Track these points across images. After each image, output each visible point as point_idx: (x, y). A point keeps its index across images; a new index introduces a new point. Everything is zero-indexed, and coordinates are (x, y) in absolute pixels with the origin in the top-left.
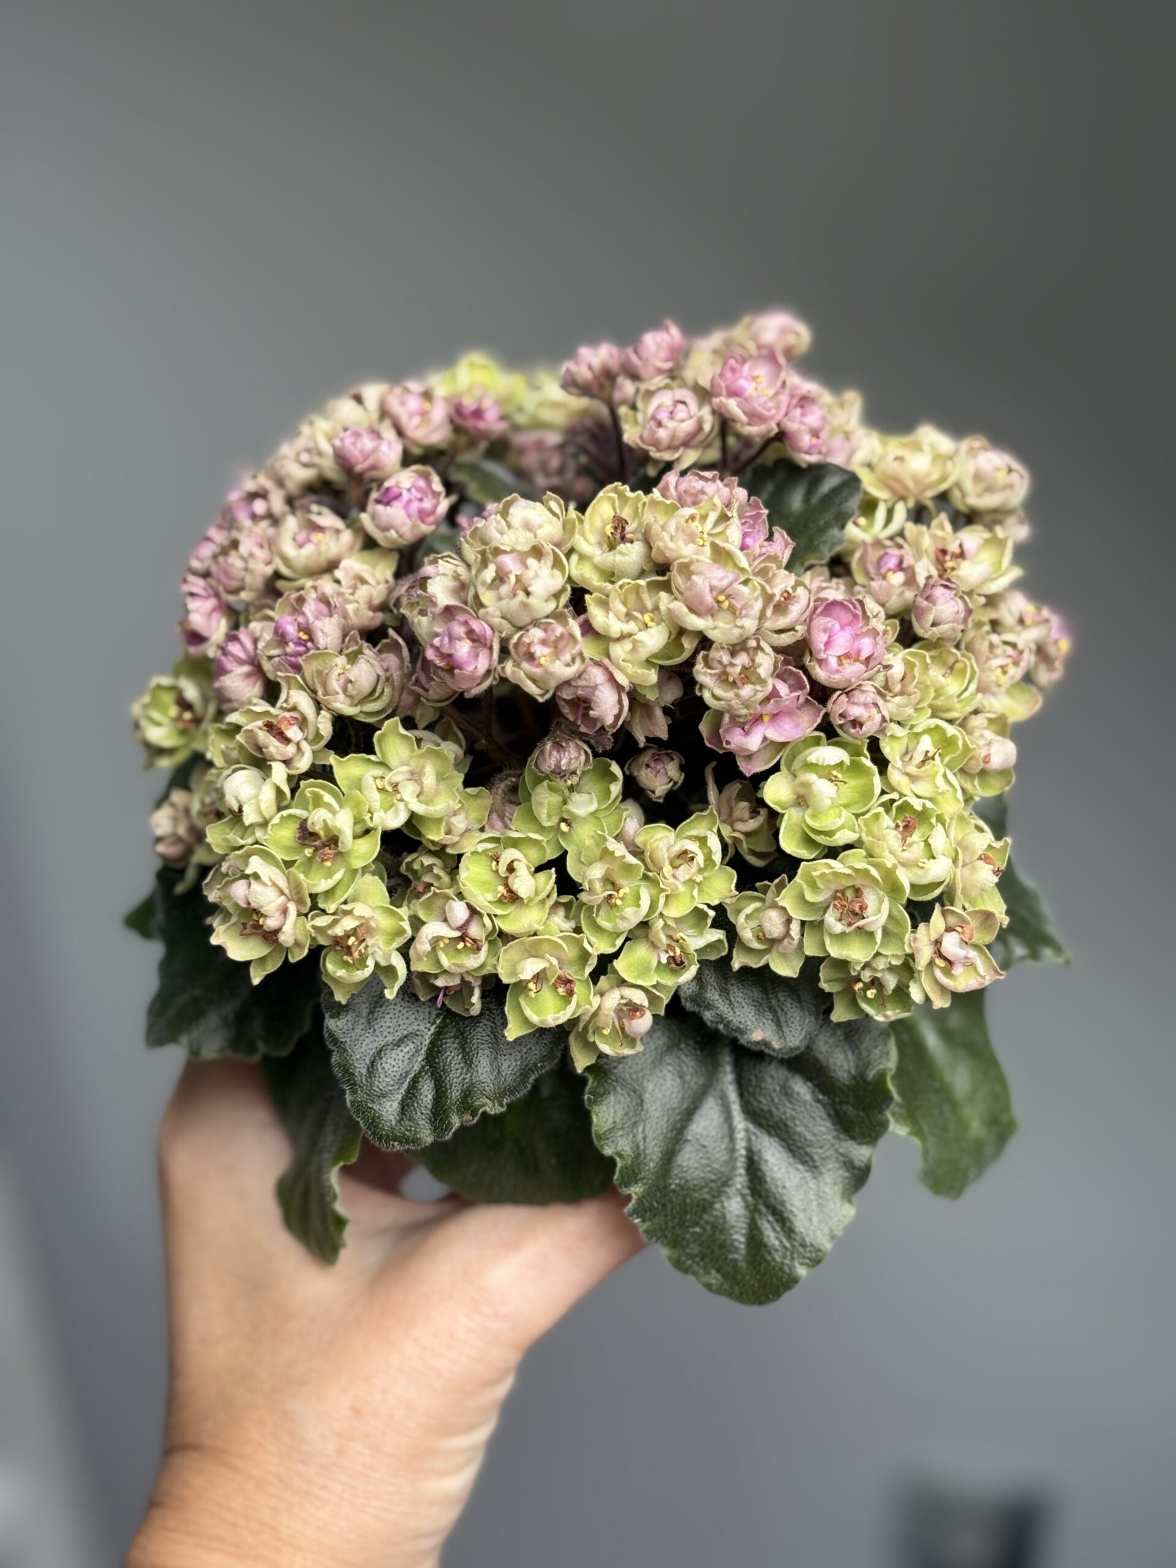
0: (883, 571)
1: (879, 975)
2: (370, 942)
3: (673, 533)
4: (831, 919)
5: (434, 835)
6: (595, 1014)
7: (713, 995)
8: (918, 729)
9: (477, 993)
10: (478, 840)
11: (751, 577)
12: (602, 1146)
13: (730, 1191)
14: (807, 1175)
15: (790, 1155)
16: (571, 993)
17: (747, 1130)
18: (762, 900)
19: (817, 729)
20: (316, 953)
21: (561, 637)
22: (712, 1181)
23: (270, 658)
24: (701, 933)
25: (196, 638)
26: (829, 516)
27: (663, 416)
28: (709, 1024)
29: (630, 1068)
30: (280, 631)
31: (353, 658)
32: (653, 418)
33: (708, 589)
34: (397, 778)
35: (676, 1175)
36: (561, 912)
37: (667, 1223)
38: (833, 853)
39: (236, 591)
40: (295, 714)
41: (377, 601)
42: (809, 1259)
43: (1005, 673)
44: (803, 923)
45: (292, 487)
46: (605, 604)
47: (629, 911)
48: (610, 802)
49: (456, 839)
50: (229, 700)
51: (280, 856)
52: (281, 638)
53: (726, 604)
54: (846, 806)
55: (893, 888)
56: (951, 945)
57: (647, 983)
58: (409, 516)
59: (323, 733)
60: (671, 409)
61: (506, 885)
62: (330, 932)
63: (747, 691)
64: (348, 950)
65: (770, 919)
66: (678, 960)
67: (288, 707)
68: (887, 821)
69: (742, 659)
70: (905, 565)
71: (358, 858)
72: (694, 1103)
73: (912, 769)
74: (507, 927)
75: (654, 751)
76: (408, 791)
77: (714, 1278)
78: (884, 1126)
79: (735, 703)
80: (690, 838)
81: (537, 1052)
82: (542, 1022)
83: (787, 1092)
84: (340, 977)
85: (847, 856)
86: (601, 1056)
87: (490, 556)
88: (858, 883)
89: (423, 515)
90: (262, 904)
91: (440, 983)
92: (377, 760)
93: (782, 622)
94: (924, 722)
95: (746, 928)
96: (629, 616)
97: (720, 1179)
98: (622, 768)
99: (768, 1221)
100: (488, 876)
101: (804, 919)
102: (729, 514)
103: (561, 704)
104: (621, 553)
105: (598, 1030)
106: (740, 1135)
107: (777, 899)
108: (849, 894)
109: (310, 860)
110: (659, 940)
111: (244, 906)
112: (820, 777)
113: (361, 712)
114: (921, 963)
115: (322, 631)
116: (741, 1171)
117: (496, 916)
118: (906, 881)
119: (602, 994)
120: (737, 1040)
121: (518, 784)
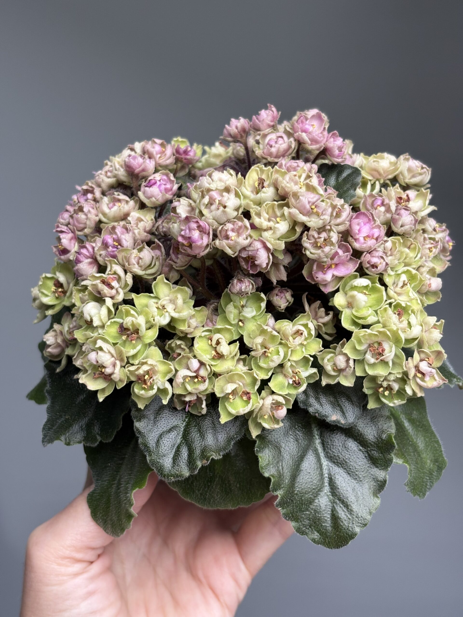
0: (375, 206)
1: (390, 383)
2: (155, 378)
3: (288, 181)
4: (369, 357)
5: (183, 328)
6: (261, 409)
7: (312, 400)
8: (399, 272)
9: (204, 403)
10: (202, 331)
11: (325, 199)
12: (263, 472)
13: (322, 494)
14: (357, 485)
15: (349, 476)
16: (249, 398)
17: (328, 465)
18: (334, 353)
19: (355, 271)
20: (130, 384)
21: (240, 227)
22: (314, 489)
23: (100, 255)
24: (307, 370)
25: (65, 251)
26: (348, 186)
27: (273, 143)
28: (312, 414)
29: (274, 436)
30: (105, 241)
31: (140, 250)
32: (268, 144)
33: (307, 203)
34: (164, 303)
35: (297, 486)
36: (241, 363)
37: (293, 509)
38: (367, 327)
39: (82, 230)
40: (115, 276)
41: (148, 229)
42: (361, 523)
43: (431, 251)
44: (355, 360)
45: (104, 186)
46: (259, 215)
47: (275, 357)
48: (261, 311)
49: (192, 330)
50: (82, 275)
51: (111, 341)
52: (105, 245)
53: (315, 210)
54: (370, 307)
55: (397, 340)
56: (424, 366)
57: (283, 393)
58: (161, 191)
59: (129, 283)
60: (276, 140)
61: (216, 351)
62: (137, 373)
63: (327, 249)
64: (145, 382)
65: (340, 360)
66: (297, 382)
67: (111, 273)
68: (390, 311)
69: (324, 235)
70: (385, 203)
71: (148, 338)
72: (304, 453)
73: (398, 289)
74: (217, 369)
75: (279, 288)
76: (170, 308)
77: (316, 536)
78: (391, 460)
79: (322, 255)
80: (300, 325)
81: (233, 430)
82: (237, 412)
83: (346, 447)
84: (142, 394)
85: (374, 327)
86: (264, 429)
87: (206, 193)
88: (379, 340)
89: (167, 190)
90: (104, 361)
91: (187, 399)
92: (154, 296)
93: (339, 221)
94: (401, 269)
95: (328, 365)
96: (269, 220)
97: (317, 488)
98: (266, 295)
99: (340, 507)
100: (207, 347)
101: (355, 358)
102: (311, 175)
103: (241, 260)
104: (264, 193)
105: (262, 417)
106: (325, 467)
107: (342, 350)
108: (376, 345)
109: (125, 342)
110: (289, 372)
111: (95, 363)
112: (359, 292)
113: (145, 274)
114: (411, 375)
115: (125, 239)
116: (326, 484)
117: (212, 365)
118: (403, 336)
119: (263, 399)
120: (324, 421)
121: (218, 307)
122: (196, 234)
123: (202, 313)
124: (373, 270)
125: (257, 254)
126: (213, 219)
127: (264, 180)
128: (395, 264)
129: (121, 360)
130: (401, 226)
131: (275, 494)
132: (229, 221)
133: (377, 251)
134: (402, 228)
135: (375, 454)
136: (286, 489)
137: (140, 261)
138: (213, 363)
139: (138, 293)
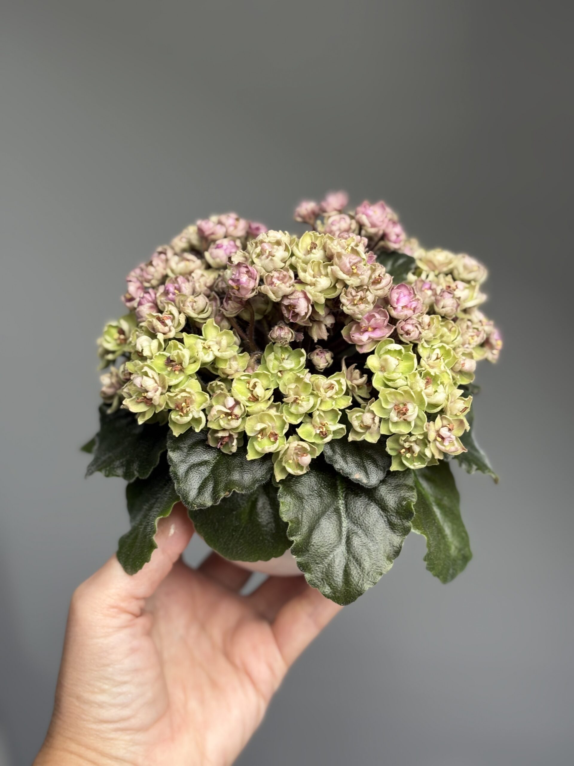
0: (423, 289)
1: (412, 444)
2: (191, 406)
4: (393, 416)
5: (225, 368)
6: (286, 452)
7: (338, 457)
8: (435, 347)
9: (235, 441)
10: (241, 375)
11: (367, 264)
12: (283, 518)
13: (338, 550)
15: (366, 537)
16: (276, 439)
17: (347, 524)
18: (363, 411)
19: (390, 337)
20: (168, 410)
21: (285, 277)
23: (161, 301)
24: (335, 424)
28: (336, 470)
29: (299, 488)
30: (167, 289)
31: (197, 297)
33: (348, 262)
34: (210, 344)
35: (314, 538)
39: (149, 281)
40: (170, 316)
45: (177, 249)
48: (300, 366)
51: (157, 371)
53: (355, 271)
54: (402, 373)
55: (420, 403)
56: (444, 432)
57: (309, 441)
59: (181, 323)
60: (339, 221)
61: (252, 394)
63: (362, 306)
64: (182, 410)
65: (366, 416)
66: (324, 433)
67: (168, 313)
68: (419, 378)
69: (361, 294)
70: (432, 288)
71: (189, 371)
73: (431, 362)
74: (250, 410)
75: (320, 348)
76: (215, 348)
77: (327, 589)
79: (357, 311)
80: (334, 380)
82: (264, 451)
83: (367, 510)
84: (177, 421)
86: (288, 474)
87: (259, 245)
88: (404, 400)
90: (147, 386)
91: (220, 435)
92: (202, 337)
94: (437, 344)
95: (355, 421)
96: (314, 276)
99: (354, 564)
100: (246, 391)
101: (380, 416)
102: (359, 245)
105: (287, 460)
106: (344, 525)
107: (371, 408)
109: (169, 372)
110: (316, 422)
111: (139, 387)
112: (391, 356)
113: (198, 317)
114: (432, 438)
115: (185, 288)
116: (344, 541)
117: (247, 406)
118: (426, 400)
119: (289, 443)
120: (348, 477)
121: (261, 358)
122: (244, 278)
123: (244, 359)
124: (406, 336)
125: (297, 302)
126: (262, 267)
127: (316, 245)
128: (430, 337)
129: (163, 387)
130: (443, 308)
131: (292, 539)
132: (275, 270)
133: (412, 319)
134: (443, 309)
135: (395, 520)
136: (303, 537)
137: (194, 304)
138: (248, 404)
139: (189, 333)
